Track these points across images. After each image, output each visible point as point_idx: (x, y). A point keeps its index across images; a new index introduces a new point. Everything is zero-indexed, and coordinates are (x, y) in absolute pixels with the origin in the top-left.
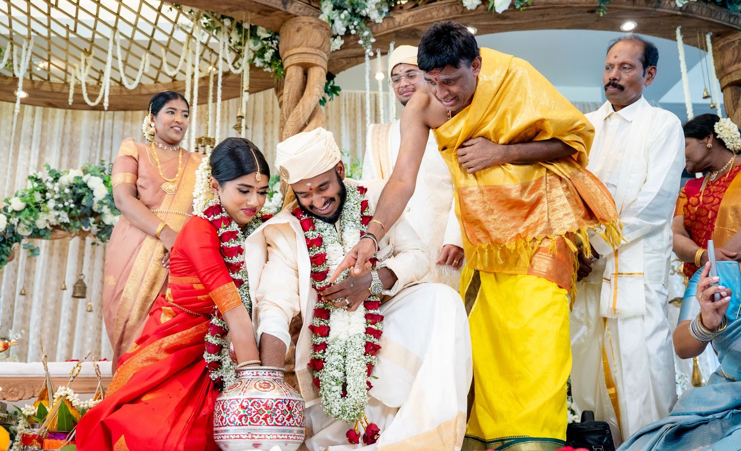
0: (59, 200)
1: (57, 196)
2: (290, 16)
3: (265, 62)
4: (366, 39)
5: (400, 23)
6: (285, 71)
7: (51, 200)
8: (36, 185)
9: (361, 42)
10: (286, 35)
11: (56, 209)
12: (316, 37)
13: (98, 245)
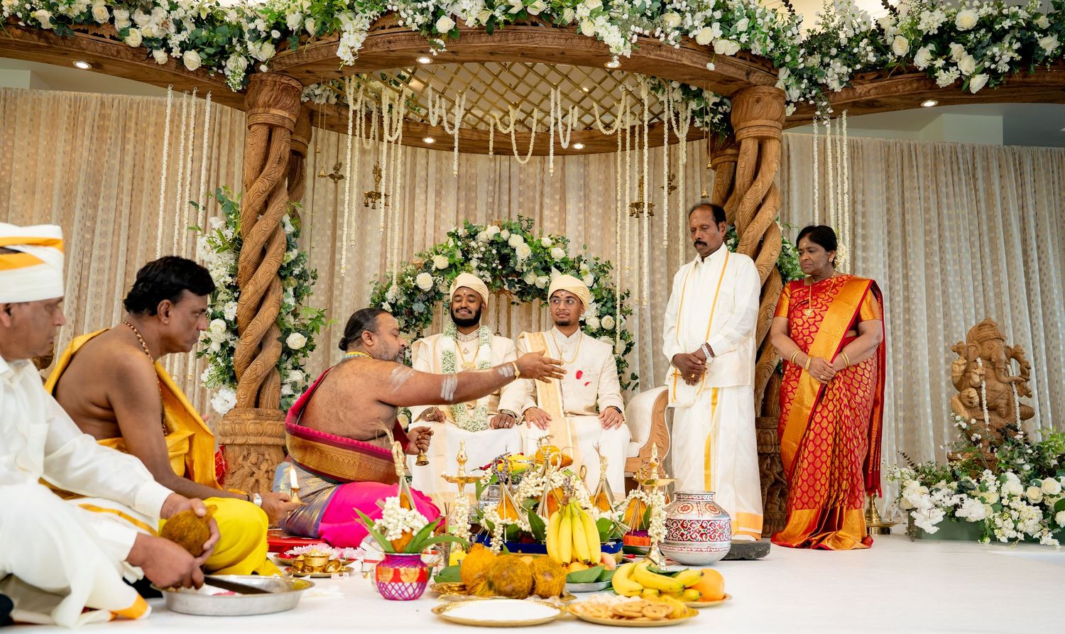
0: (481, 259)
1: (481, 256)
2: (750, 86)
3: (702, 122)
4: (823, 109)
5: (861, 93)
6: (740, 143)
7: (474, 259)
8: (460, 243)
9: (818, 113)
10: (743, 105)
11: (480, 268)
12: (776, 106)
13: (518, 304)
